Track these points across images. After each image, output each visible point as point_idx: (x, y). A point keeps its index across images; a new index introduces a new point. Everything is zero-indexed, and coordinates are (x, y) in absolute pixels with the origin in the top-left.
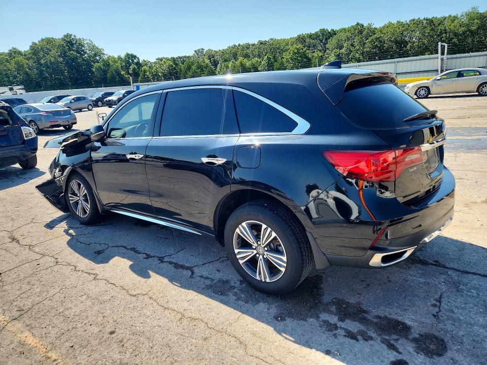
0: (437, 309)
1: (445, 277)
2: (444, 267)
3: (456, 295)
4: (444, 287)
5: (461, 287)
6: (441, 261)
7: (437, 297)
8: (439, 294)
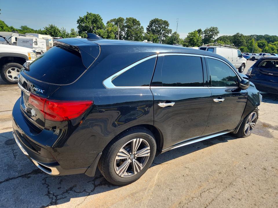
0: (14, 152)
1: (18, 169)
2: (22, 176)
3: (8, 162)
4: (16, 162)
5: (6, 168)
6: (26, 180)
7: (17, 157)
8: (16, 158)
